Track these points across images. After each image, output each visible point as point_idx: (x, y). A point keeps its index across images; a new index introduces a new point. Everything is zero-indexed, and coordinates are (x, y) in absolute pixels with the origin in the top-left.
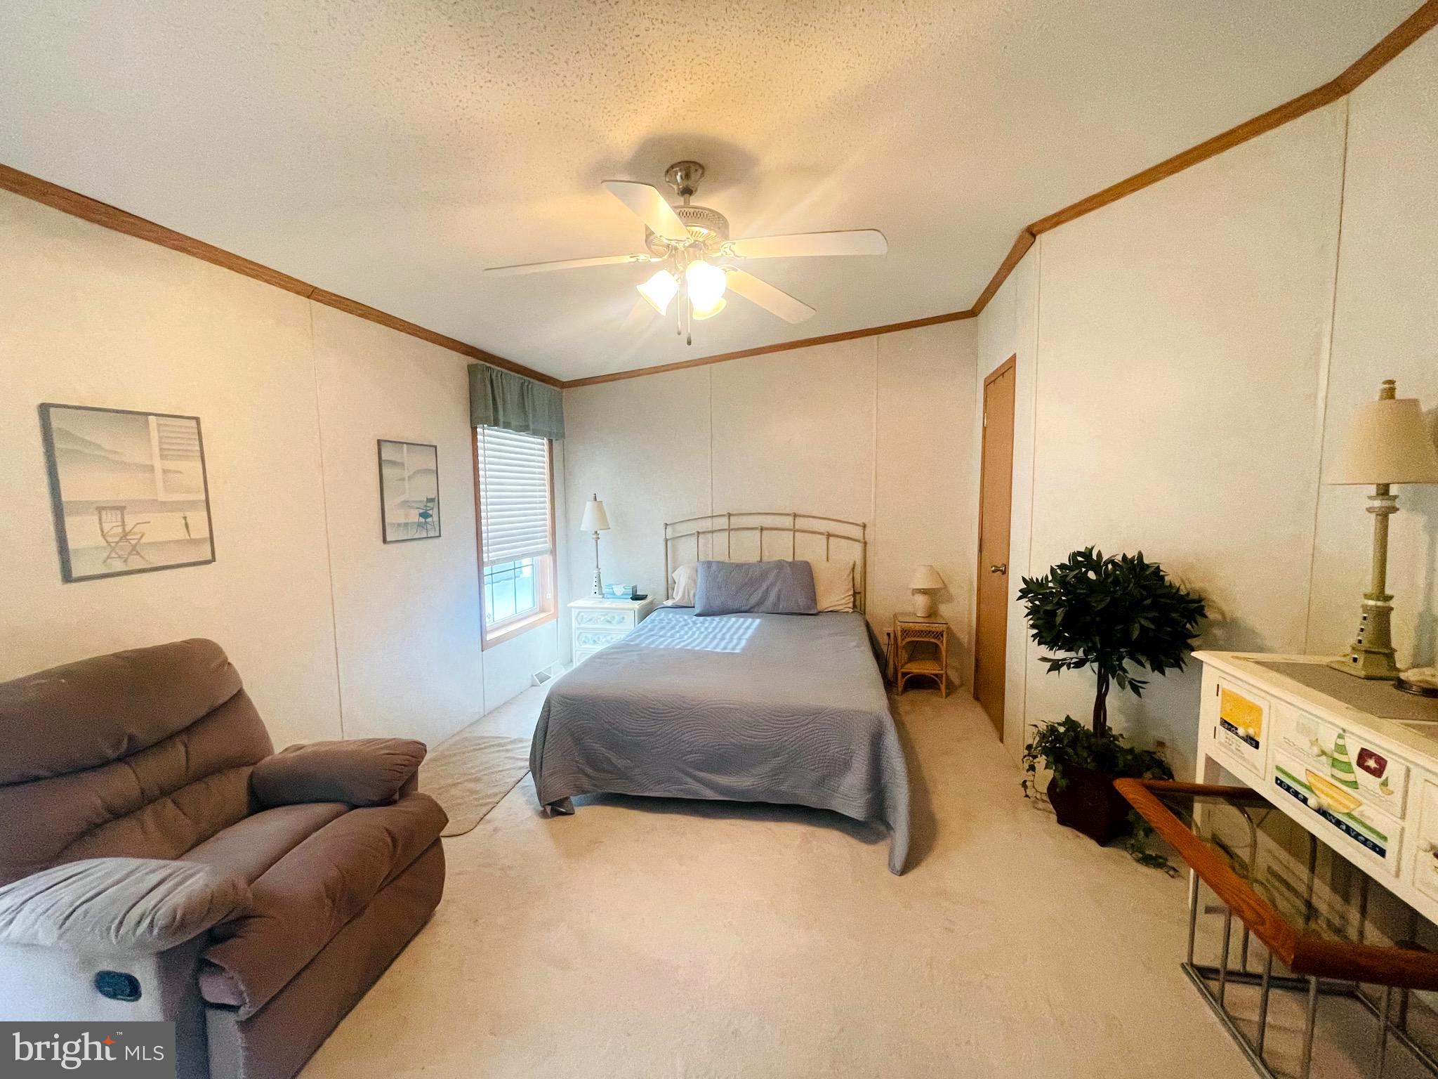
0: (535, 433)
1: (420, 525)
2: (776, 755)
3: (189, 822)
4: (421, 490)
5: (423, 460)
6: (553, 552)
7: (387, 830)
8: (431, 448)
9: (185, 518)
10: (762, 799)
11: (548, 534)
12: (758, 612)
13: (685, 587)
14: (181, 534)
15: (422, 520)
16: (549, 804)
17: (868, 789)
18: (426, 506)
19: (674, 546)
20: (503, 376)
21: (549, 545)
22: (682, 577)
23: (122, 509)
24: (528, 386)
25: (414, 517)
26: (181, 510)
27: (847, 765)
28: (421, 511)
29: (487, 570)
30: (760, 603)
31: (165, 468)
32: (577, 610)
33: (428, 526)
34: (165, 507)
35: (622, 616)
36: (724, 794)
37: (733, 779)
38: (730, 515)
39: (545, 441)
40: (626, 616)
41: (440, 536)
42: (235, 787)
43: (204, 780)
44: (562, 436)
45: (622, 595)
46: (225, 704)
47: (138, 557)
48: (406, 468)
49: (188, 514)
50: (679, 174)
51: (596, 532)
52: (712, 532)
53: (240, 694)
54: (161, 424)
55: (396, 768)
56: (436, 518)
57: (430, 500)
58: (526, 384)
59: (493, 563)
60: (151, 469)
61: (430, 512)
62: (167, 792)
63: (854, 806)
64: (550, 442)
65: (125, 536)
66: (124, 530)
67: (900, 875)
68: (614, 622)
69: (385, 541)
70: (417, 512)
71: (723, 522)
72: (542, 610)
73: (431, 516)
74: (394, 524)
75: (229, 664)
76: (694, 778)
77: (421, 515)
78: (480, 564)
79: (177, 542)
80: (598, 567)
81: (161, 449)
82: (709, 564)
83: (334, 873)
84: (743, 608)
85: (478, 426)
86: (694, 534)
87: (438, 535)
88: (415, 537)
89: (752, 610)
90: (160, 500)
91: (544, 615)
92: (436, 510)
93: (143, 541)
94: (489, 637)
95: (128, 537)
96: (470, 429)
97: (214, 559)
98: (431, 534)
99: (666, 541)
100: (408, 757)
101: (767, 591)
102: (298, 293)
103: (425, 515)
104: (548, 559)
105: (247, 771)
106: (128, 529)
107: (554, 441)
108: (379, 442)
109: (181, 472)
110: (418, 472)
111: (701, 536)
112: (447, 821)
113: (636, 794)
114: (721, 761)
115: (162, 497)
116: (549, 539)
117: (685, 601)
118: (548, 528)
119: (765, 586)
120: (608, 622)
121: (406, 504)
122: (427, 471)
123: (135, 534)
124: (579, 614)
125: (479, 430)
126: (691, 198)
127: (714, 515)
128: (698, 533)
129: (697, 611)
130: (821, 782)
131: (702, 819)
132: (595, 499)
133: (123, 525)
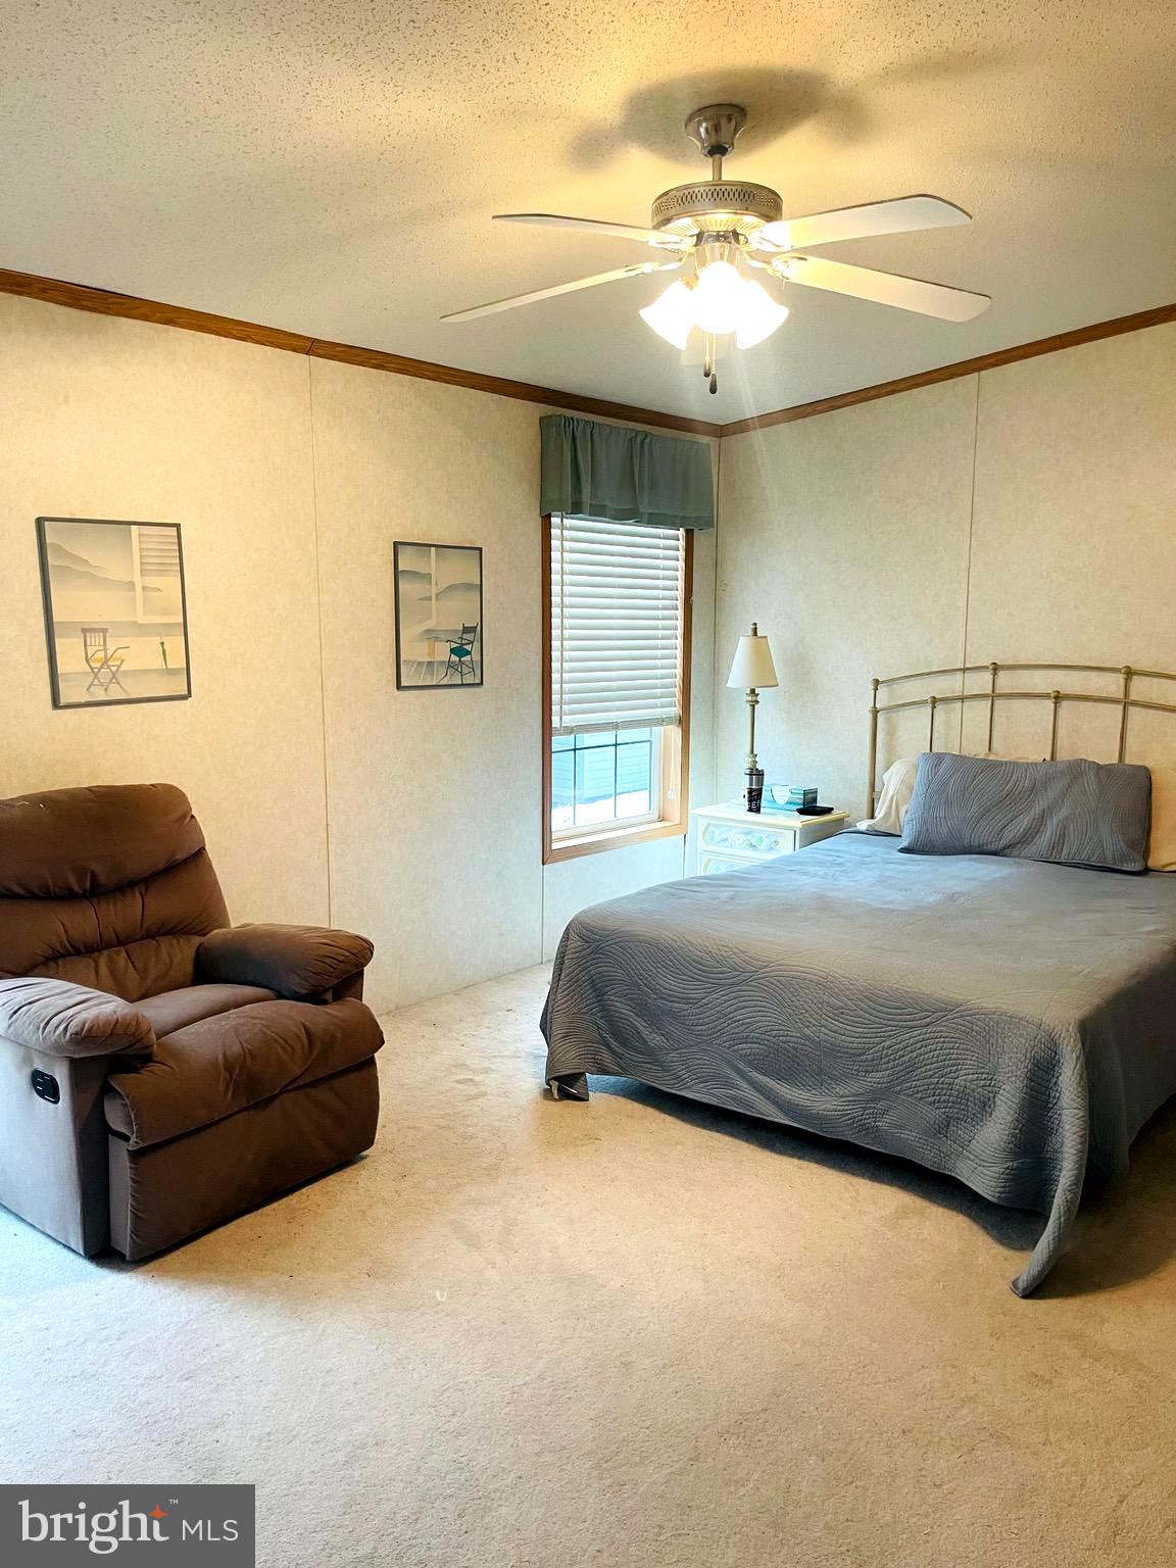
0: (654, 520)
1: (450, 665)
2: (874, 1066)
3: (136, 975)
4: (453, 614)
5: (458, 570)
6: (684, 721)
7: (305, 1028)
8: (474, 552)
9: (162, 644)
10: (850, 1136)
11: (677, 691)
12: (1018, 857)
13: (892, 798)
14: (159, 664)
15: (455, 658)
16: (555, 1079)
17: (1011, 1152)
18: (461, 638)
19: (889, 721)
20: (596, 431)
21: (676, 710)
22: (892, 780)
23: (104, 631)
24: (642, 442)
25: (443, 652)
26: (159, 635)
27: (986, 1106)
28: (454, 645)
29: (558, 742)
30: (1025, 839)
31: (146, 585)
32: (707, 821)
33: (464, 667)
34: (143, 630)
35: (774, 839)
36: (793, 1118)
37: (806, 1095)
38: (996, 668)
39: (681, 532)
40: (780, 840)
41: (482, 683)
42: (182, 953)
43: (157, 938)
44: (709, 523)
45: (787, 803)
46: (185, 861)
47: (117, 685)
48: (433, 582)
49: (165, 639)
50: (704, 125)
51: (753, 691)
52: (962, 699)
53: (201, 852)
54: (143, 535)
55: (328, 960)
56: (476, 656)
57: (466, 630)
58: (639, 440)
59: (570, 731)
60: (131, 585)
61: (468, 647)
62: (121, 942)
63: (984, 1177)
64: (689, 534)
65: (105, 662)
66: (106, 654)
67: (1025, 1297)
68: (762, 847)
69: (399, 687)
70: (447, 647)
71: (981, 682)
72: (662, 819)
73: (469, 653)
74: (413, 663)
75: (193, 817)
76: (752, 1083)
77: (453, 651)
78: (547, 731)
79: (155, 671)
80: (752, 752)
81: (141, 563)
82: (939, 758)
83: (236, 1048)
84: (990, 847)
85: (553, 513)
86: (926, 702)
87: (478, 681)
88: (442, 683)
89: (1008, 851)
90: (140, 622)
91: (662, 824)
92: (477, 645)
93: (122, 668)
94: (555, 846)
95: (109, 663)
96: (539, 520)
97: (189, 694)
98: (469, 679)
99: (875, 712)
100: (348, 954)
101: (1042, 819)
102: (295, 350)
103: (459, 651)
104: (675, 732)
105: (197, 940)
106: (110, 653)
107: (696, 531)
108: (396, 544)
109: (159, 590)
110: (451, 588)
111: (939, 707)
112: (383, 1042)
113: (673, 1091)
114: (787, 1062)
115: (141, 619)
116: (678, 698)
117: (889, 824)
118: (678, 681)
119: (1037, 809)
120: (752, 846)
121: (431, 635)
122: (469, 587)
123: (117, 659)
124: (707, 829)
125: (555, 520)
126: (723, 158)
127: (967, 666)
128: (934, 700)
129: (904, 843)
130: (942, 1129)
131: (759, 1149)
132: (755, 634)
133: (105, 650)
